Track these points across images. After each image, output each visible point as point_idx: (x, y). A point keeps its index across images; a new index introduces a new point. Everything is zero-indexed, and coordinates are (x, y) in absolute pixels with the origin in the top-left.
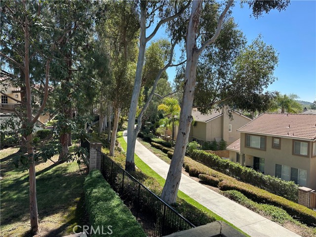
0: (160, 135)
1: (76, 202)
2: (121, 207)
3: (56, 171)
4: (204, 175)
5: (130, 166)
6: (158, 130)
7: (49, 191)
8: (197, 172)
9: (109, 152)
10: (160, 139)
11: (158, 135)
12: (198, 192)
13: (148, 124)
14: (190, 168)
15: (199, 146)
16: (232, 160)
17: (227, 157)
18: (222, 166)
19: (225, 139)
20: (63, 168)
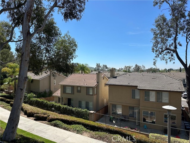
0: (4, 91)
4: (37, 115)
6: (2, 87)
8: (33, 113)
10: (4, 94)
12: (33, 127)
14: (28, 112)
15: (35, 96)
16: (56, 102)
17: (53, 100)
18: (49, 106)
19: (52, 90)
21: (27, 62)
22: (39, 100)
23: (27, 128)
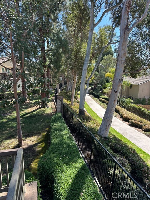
0: (106, 94)
1: (46, 131)
2: (68, 135)
3: (39, 112)
4: (133, 121)
5: (82, 112)
6: (105, 90)
7: (33, 123)
8: (128, 118)
9: (70, 103)
10: (106, 97)
11: (105, 94)
12: (127, 131)
13: (99, 87)
14: (124, 116)
15: (133, 101)
18: (147, 115)
20: (42, 111)
21: (123, 62)
22: (137, 107)
23: (121, 131)
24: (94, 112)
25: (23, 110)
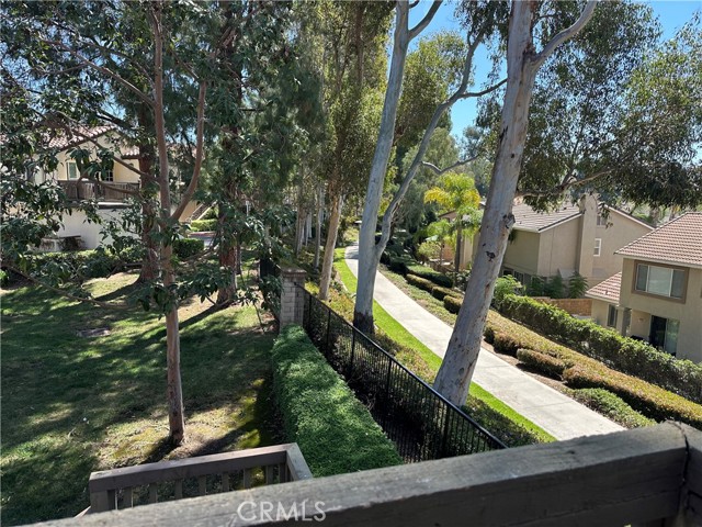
0: (427, 260)
1: (256, 388)
2: (350, 404)
3: (212, 323)
4: (529, 351)
5: (363, 321)
6: (423, 248)
7: (201, 364)
8: (513, 344)
9: (318, 291)
10: (427, 269)
11: (423, 258)
12: (513, 388)
13: (401, 235)
14: (497, 335)
15: (520, 286)
16: (598, 322)
17: (587, 314)
18: (572, 333)
19: (582, 273)
20: (225, 318)
22: (536, 304)
23: (494, 387)
24: (394, 321)
25: (152, 318)
